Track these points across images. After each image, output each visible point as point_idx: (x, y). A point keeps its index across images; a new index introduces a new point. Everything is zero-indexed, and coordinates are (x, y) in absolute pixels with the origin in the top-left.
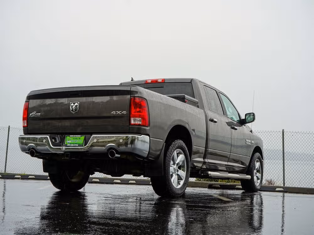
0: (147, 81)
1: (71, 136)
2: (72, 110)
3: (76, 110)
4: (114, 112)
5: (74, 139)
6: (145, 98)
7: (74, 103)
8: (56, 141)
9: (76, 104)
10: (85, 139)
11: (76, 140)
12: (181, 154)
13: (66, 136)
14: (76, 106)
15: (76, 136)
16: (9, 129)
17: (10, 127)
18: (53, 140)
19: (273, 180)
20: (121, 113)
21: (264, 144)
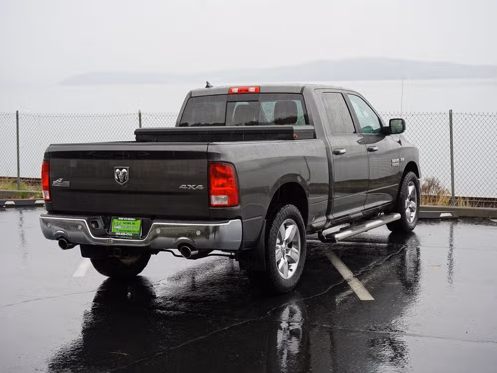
0: (231, 91)
1: (119, 219)
2: (119, 180)
3: (124, 180)
4: (183, 186)
5: (124, 223)
6: (232, 162)
7: (121, 169)
8: (97, 225)
9: (124, 170)
10: (142, 224)
11: (128, 225)
12: (291, 224)
13: (113, 217)
14: (124, 173)
15: (128, 219)
16: (17, 116)
17: (19, 112)
18: (93, 226)
19: (436, 179)
20: (194, 187)
21: (420, 155)
